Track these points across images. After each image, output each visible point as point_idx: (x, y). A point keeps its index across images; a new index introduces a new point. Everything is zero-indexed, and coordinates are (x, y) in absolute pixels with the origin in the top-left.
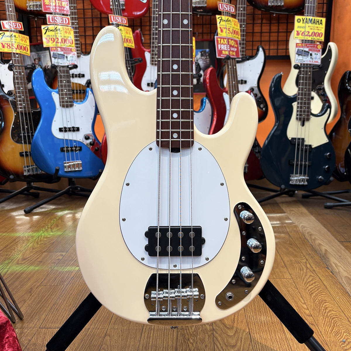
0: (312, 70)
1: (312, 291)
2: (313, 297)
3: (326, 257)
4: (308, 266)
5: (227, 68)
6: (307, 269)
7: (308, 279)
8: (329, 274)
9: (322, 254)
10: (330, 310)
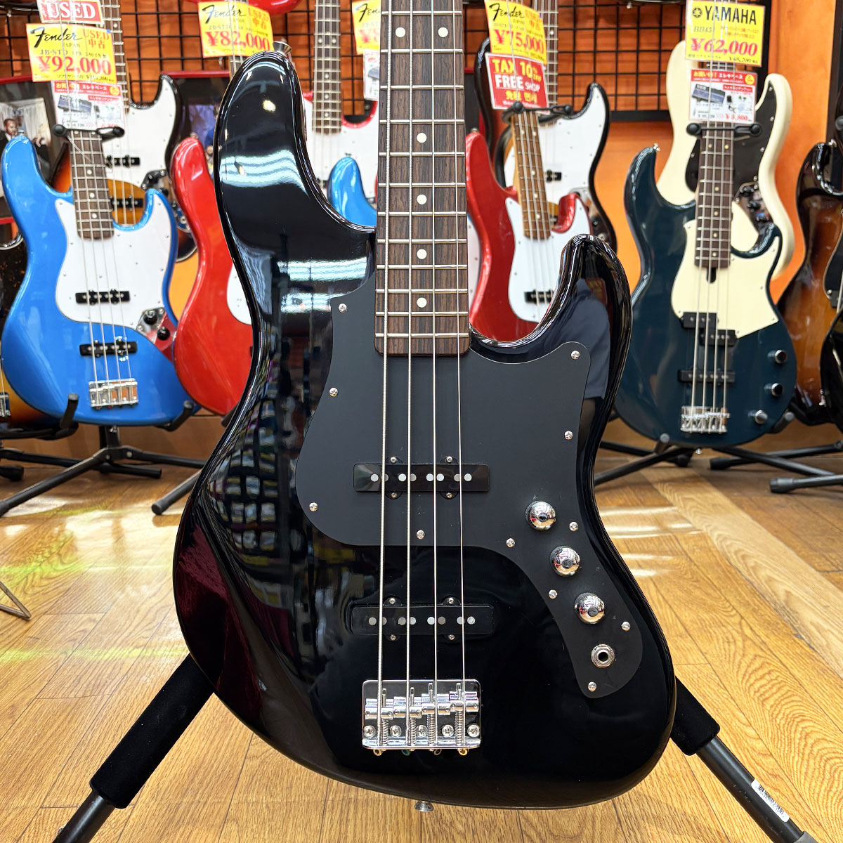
0: (732, 138)
1: (764, 692)
2: (769, 708)
3: (792, 610)
4: (747, 632)
5: (514, 135)
6: (744, 641)
7: (751, 663)
8: (804, 651)
9: (778, 602)
10: (819, 739)
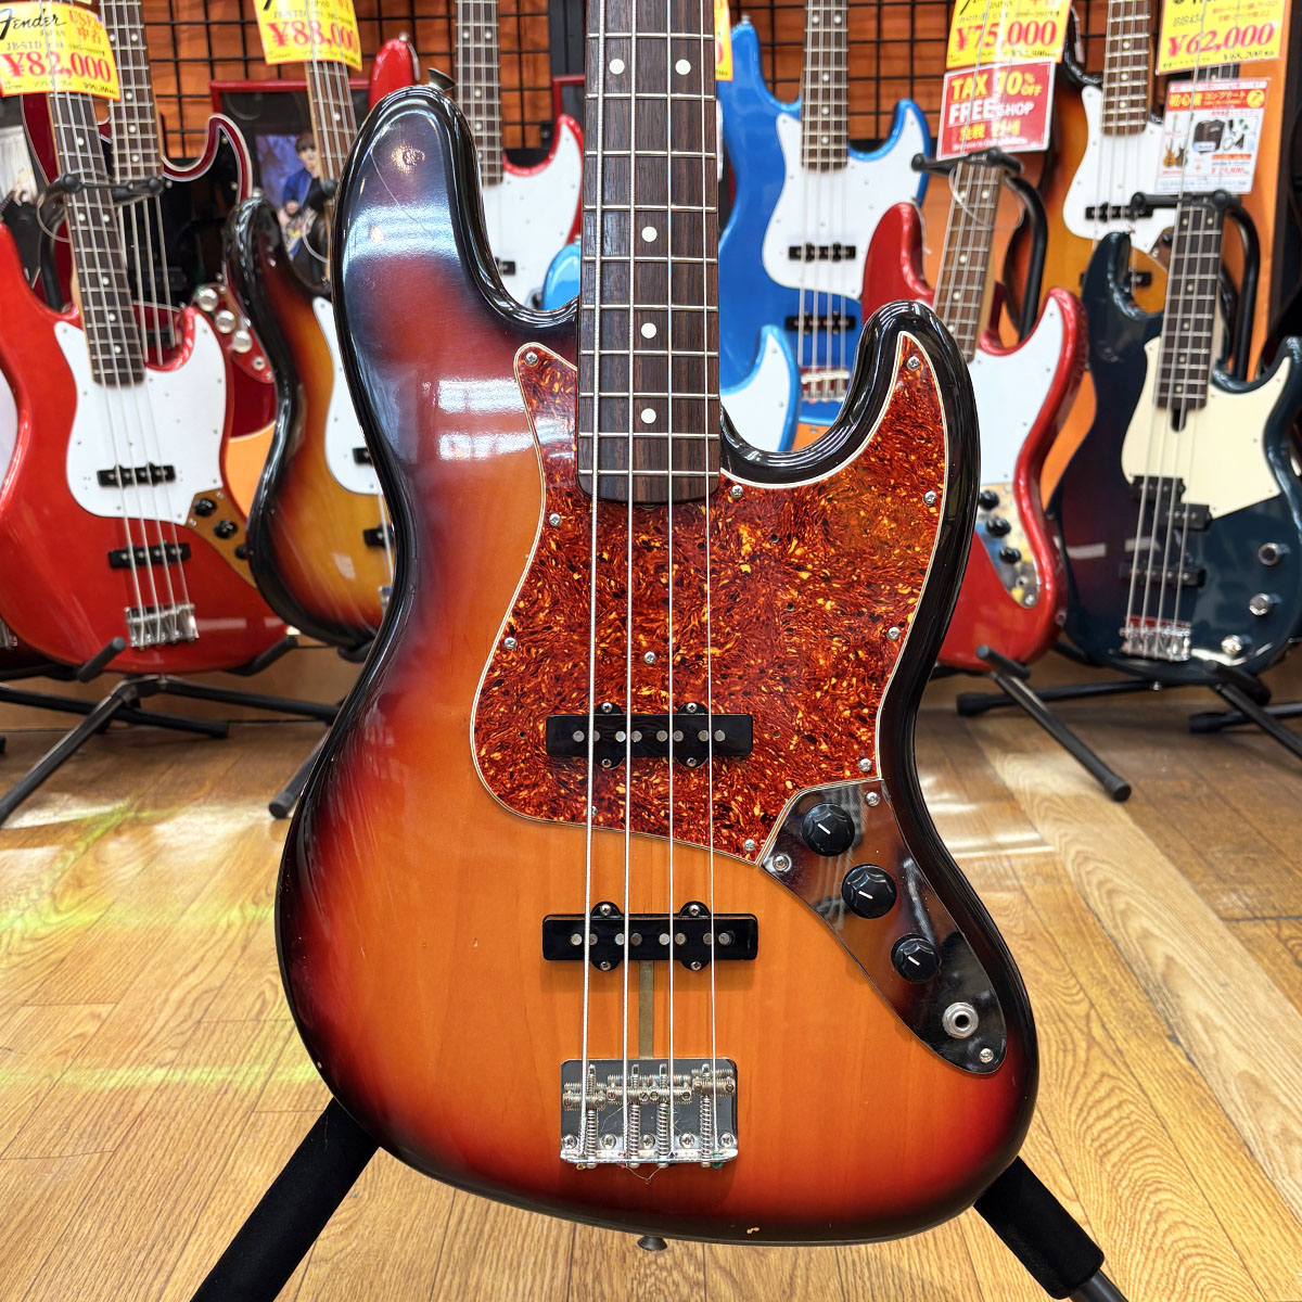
1: (1106, 1141)
2: (1109, 1169)
3: (1170, 991)
4: (1097, 1031)
6: (1089, 1049)
7: (1094, 1088)
8: (1177, 1066)
9: (1151, 976)
10: (1176, 1223)
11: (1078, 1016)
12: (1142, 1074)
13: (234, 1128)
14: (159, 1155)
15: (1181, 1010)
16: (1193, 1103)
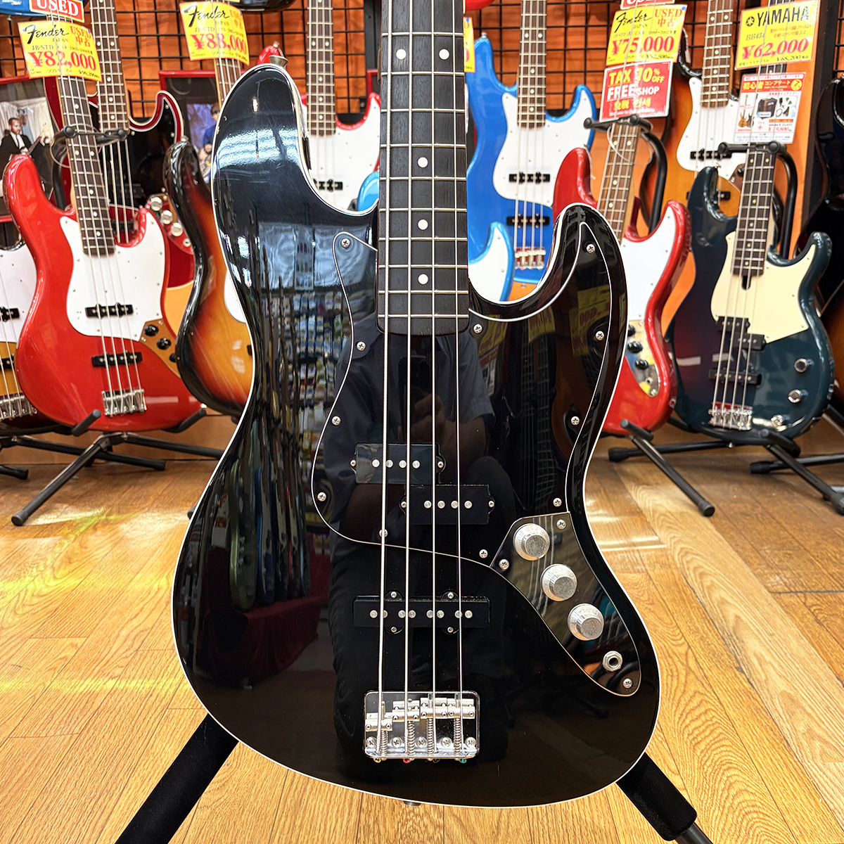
1: (698, 735)
2: (699, 754)
3: (738, 638)
4: (692, 663)
6: (687, 675)
7: (690, 701)
8: (742, 687)
9: (726, 628)
10: (741, 791)
11: (680, 654)
12: (720, 692)
13: (155, 719)
14: (107, 736)
15: (745, 651)
16: (752, 711)
